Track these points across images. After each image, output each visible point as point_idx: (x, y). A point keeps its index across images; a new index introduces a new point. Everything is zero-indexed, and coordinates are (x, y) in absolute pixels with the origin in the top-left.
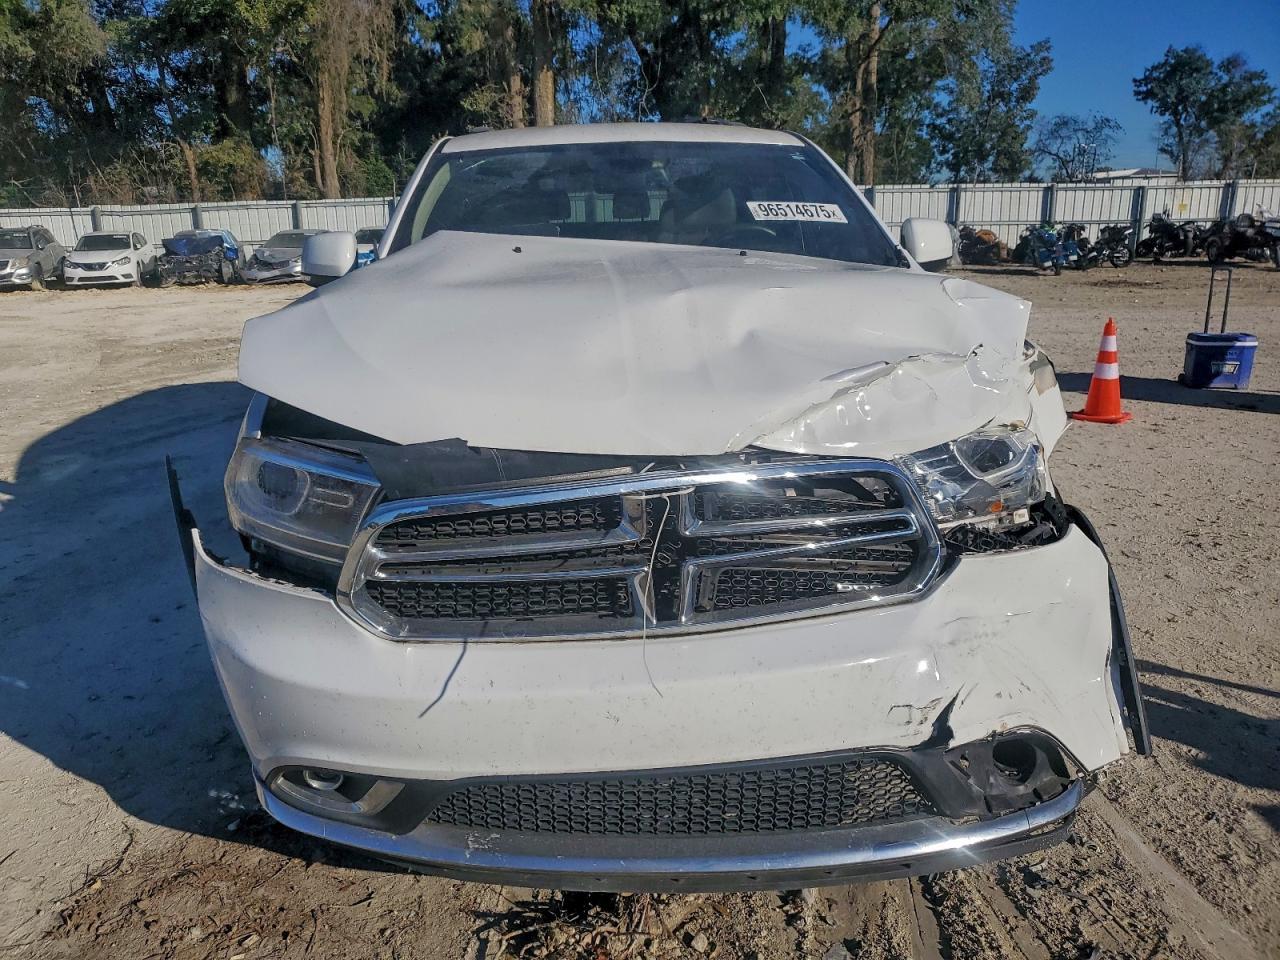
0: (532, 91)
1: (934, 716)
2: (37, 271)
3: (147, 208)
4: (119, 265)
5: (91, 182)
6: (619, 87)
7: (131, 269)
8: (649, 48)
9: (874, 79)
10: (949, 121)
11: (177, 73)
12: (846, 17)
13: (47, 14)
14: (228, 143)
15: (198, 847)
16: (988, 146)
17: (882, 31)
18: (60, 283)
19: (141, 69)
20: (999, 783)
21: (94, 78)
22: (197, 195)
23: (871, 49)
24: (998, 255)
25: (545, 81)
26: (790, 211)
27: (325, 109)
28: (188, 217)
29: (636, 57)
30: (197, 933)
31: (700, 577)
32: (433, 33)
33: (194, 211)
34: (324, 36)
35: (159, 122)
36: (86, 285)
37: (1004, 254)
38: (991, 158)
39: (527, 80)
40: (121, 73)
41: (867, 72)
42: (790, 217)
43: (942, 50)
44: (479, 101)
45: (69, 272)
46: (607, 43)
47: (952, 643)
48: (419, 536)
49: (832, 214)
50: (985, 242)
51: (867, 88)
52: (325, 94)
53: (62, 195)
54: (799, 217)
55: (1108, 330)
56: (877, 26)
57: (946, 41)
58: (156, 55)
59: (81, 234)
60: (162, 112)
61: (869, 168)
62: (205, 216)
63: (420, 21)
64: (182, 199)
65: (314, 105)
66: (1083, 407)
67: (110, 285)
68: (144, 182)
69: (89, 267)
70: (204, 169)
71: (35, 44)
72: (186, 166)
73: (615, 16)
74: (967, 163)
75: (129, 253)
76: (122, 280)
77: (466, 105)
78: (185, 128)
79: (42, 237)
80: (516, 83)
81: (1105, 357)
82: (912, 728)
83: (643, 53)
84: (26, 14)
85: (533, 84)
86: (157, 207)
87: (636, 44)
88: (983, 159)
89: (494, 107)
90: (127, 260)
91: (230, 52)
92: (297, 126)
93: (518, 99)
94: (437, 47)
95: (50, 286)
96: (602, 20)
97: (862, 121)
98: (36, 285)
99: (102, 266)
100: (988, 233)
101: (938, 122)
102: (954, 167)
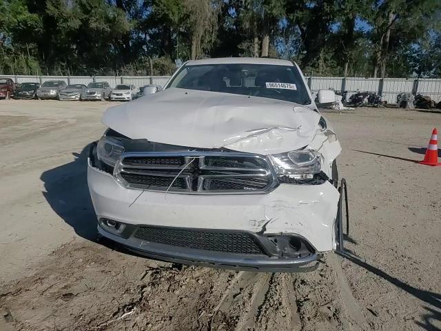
0: (262, 43)
1: (262, 225)
2: (104, 95)
3: (137, 77)
4: (126, 95)
5: (122, 69)
6: (293, 41)
7: (129, 96)
8: (305, 28)
9: (388, 40)
10: (418, 55)
11: (150, 35)
12: (377, 18)
13: (114, 18)
14: (163, 58)
15: (89, 243)
16: (433, 65)
17: (393, 21)
18: (109, 99)
19: (140, 35)
20: (288, 250)
21: (126, 37)
22: (152, 73)
23: (388, 28)
24: (430, 105)
25: (267, 40)
26: (279, 86)
27: (194, 48)
28: (149, 80)
29: (299, 31)
30: (81, 260)
31: (204, 180)
32: (233, 23)
33: (151, 78)
34: (195, 24)
35: (144, 50)
36: (117, 100)
37: (433, 105)
38: (434, 70)
39: (261, 39)
40: (135, 36)
41: (385, 37)
42: (278, 87)
43: (416, 29)
44: (244, 46)
45: (112, 96)
46: (289, 26)
47: (274, 207)
48: (133, 162)
49: (293, 87)
50: (426, 100)
51: (385, 43)
52: (194, 43)
53: (114, 72)
54: (281, 88)
55: (434, 132)
56: (391, 20)
57: (417, 26)
58: (145, 30)
59: (118, 84)
60: (144, 47)
61: (383, 72)
62: (153, 80)
63: (230, 19)
64: (148, 75)
65: (190, 46)
66: (423, 160)
67: (123, 100)
68: (137, 69)
69: (117, 95)
70: (155, 66)
71: (110, 27)
72: (150, 65)
73: (292, 18)
74: (424, 71)
75: (130, 91)
76: (127, 99)
77: (239, 47)
78: (151, 53)
79: (106, 85)
80: (256, 40)
81: (432, 142)
82: (256, 227)
83: (302, 30)
84: (109, 18)
85: (262, 40)
86: (140, 77)
87: (300, 27)
88: (430, 69)
89: (248, 48)
90: (129, 93)
91: (166, 30)
92: (184, 52)
93: (256, 45)
94: (235, 27)
95: (107, 100)
96: (288, 19)
97: (381, 55)
98: (103, 99)
99: (121, 94)
100: (428, 97)
101: (413, 55)
102: (418, 72)
